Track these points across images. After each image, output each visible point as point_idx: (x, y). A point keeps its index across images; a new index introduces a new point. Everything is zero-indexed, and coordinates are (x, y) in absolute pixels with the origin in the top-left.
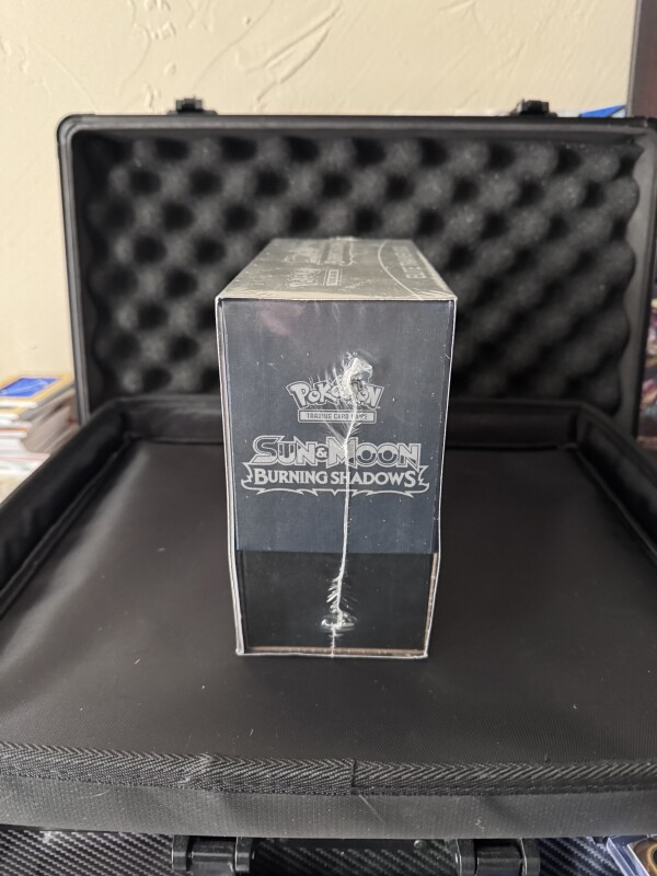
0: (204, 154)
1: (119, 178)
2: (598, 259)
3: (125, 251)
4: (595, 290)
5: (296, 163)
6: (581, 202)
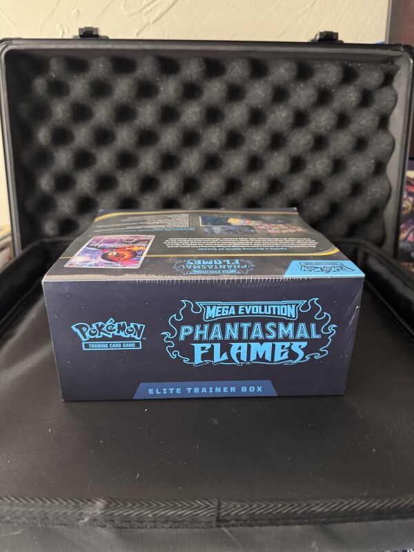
0: (99, 68)
1: (40, 85)
2: (370, 143)
3: (45, 136)
4: (368, 163)
5: (164, 75)
6: (358, 102)
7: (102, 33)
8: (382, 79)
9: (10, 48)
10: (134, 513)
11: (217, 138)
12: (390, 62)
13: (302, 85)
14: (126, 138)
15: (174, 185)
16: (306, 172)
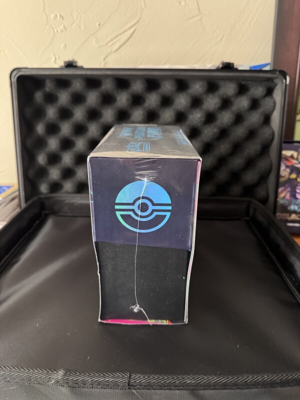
0: (77, 86)
1: (39, 96)
2: (258, 133)
3: (42, 129)
4: (256, 147)
5: (120, 90)
6: (249, 107)
8: (265, 92)
9: (20, 74)
12: (270, 81)
14: (94, 131)
16: (214, 153)
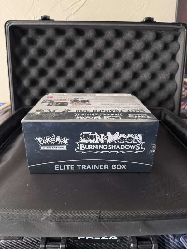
0: (50, 33)
1: (24, 40)
2: (168, 66)
3: (26, 62)
4: (167, 75)
5: (78, 36)
6: (162, 48)
7: (51, 18)
8: (173, 38)
9: (12, 24)
10: (64, 215)
11: (100, 64)
12: (176, 31)
13: (138, 41)
14: (61, 63)
15: (82, 84)
16: (139, 79)
